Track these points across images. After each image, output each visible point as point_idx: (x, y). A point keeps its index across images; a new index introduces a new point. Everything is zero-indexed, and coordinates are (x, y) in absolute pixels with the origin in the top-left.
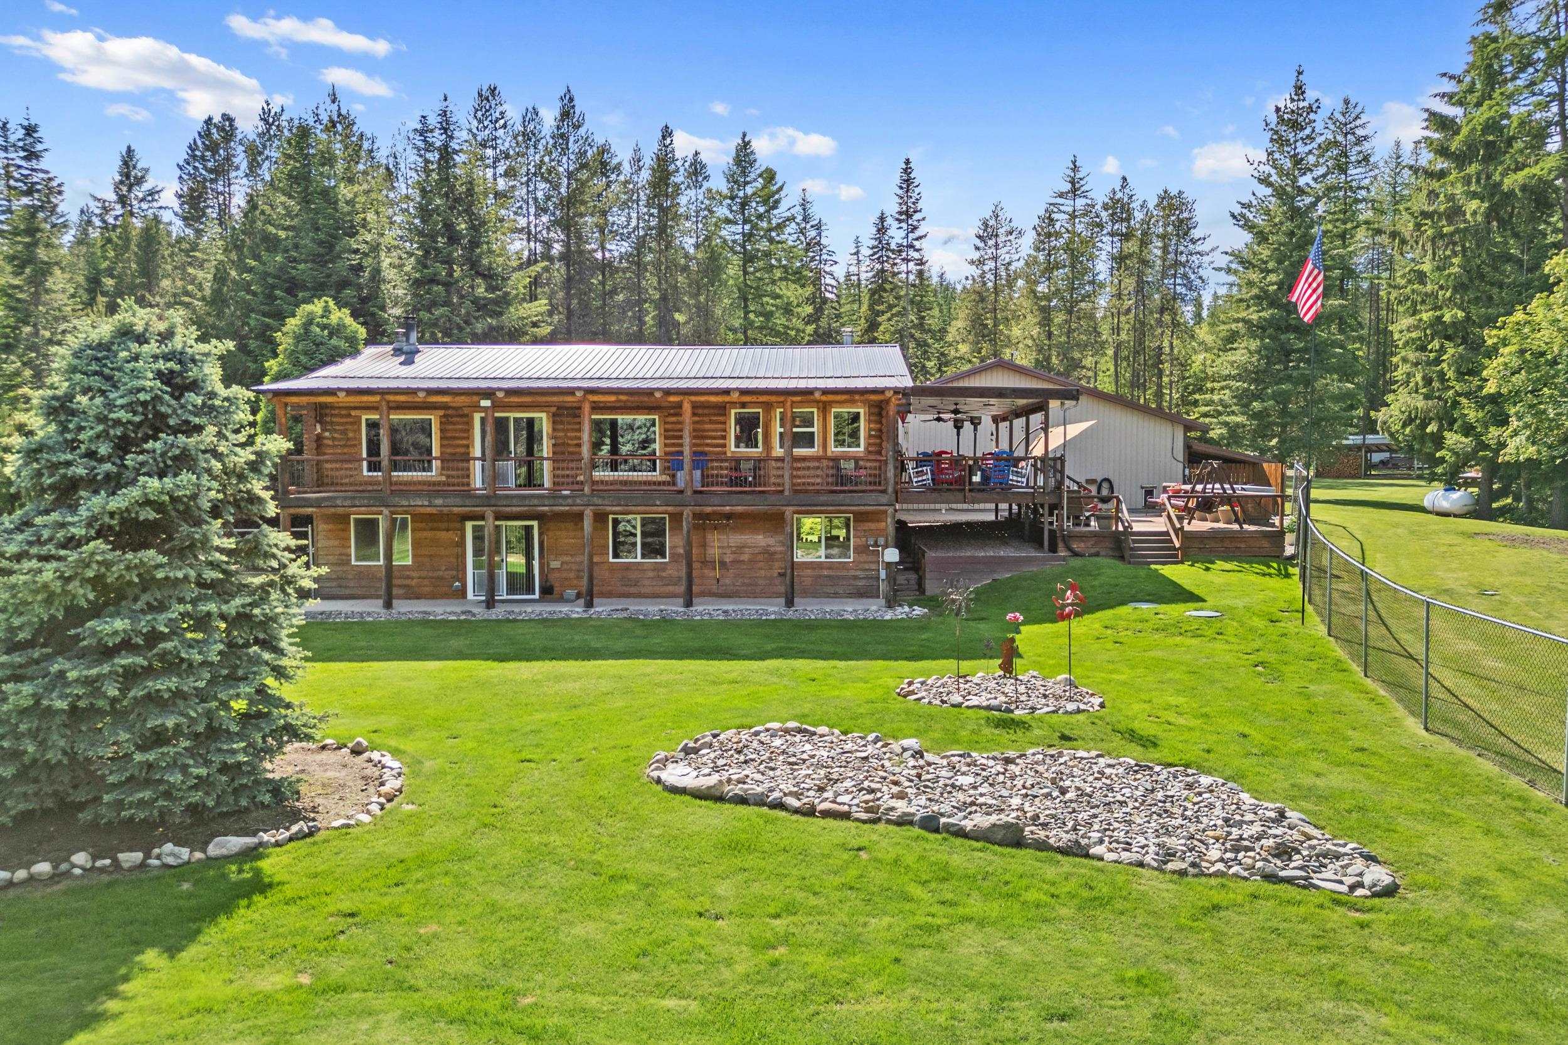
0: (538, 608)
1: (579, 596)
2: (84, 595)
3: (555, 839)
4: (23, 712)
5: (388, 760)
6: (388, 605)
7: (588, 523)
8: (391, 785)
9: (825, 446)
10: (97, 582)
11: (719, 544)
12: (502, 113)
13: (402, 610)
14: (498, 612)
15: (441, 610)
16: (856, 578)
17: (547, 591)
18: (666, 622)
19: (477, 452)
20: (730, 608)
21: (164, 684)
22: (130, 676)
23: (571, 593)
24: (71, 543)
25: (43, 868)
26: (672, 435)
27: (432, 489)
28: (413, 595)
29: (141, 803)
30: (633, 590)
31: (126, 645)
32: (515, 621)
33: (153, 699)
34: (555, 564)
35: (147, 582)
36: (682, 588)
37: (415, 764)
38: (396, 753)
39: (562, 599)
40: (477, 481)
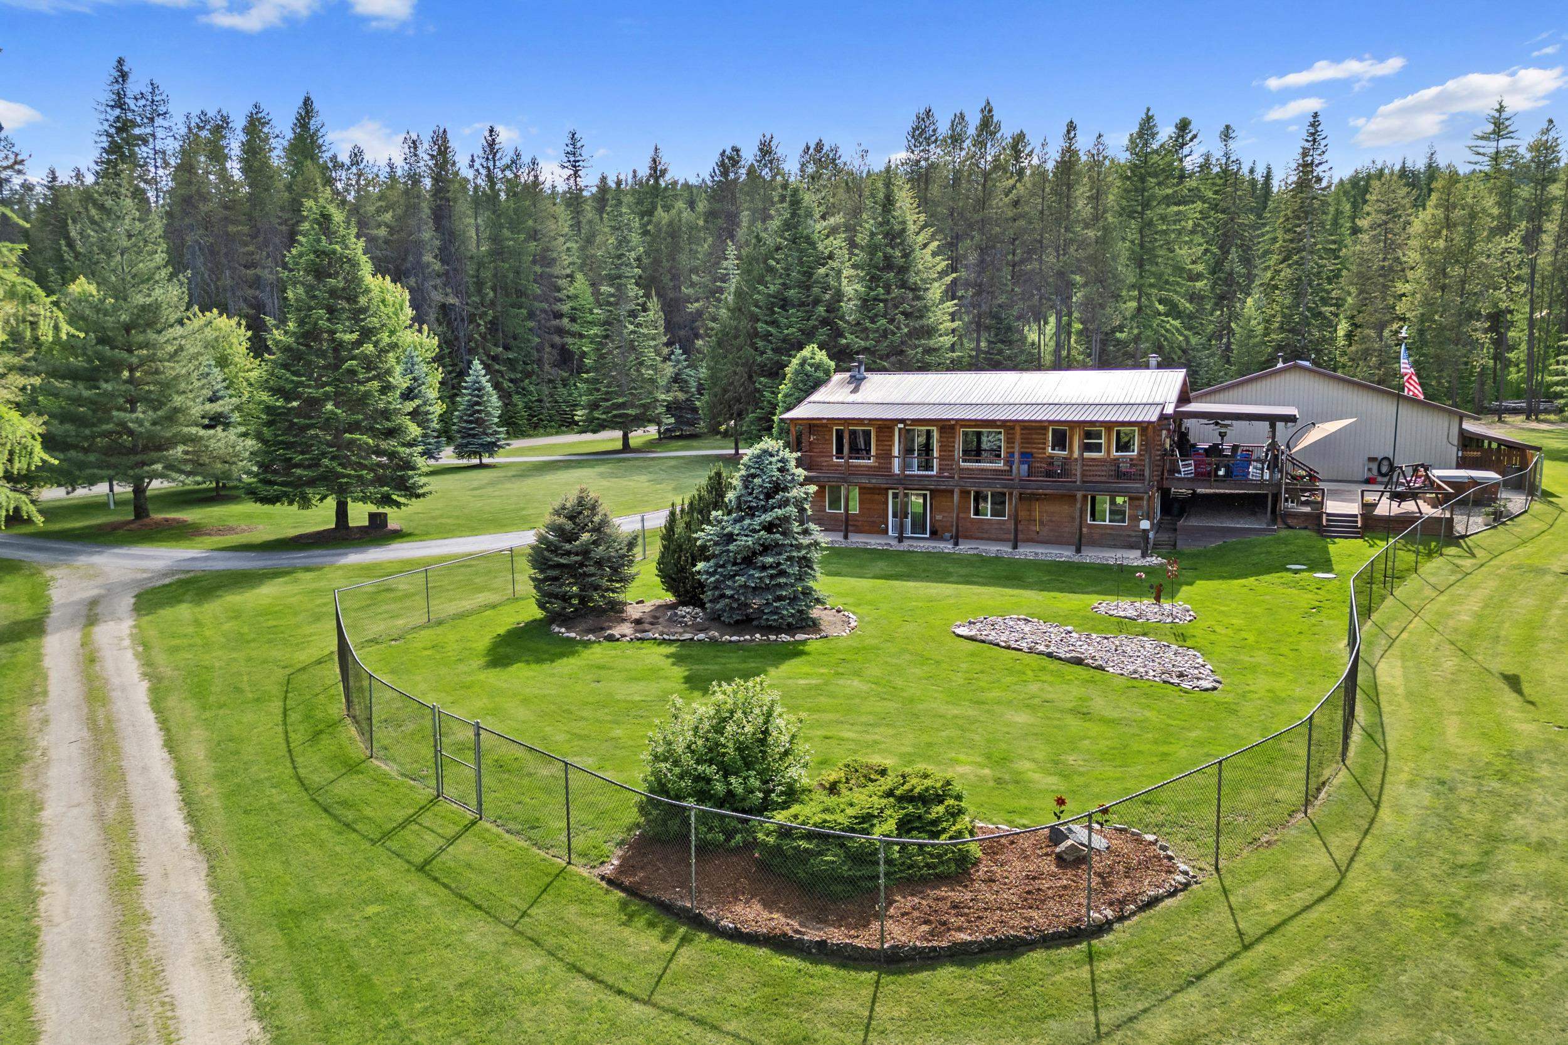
0: (927, 544)
1: (951, 537)
2: (758, 548)
3: (910, 647)
4: (740, 586)
5: (851, 615)
6: (846, 537)
7: (956, 497)
8: (853, 624)
9: (1109, 452)
10: (762, 545)
11: (1038, 511)
12: (934, 131)
13: (854, 540)
14: (905, 546)
15: (875, 542)
16: (1129, 536)
17: (934, 533)
18: (998, 559)
19: (896, 452)
20: (1040, 551)
21: (782, 580)
22: (772, 577)
23: (948, 535)
24: (755, 531)
25: (748, 637)
26: (1010, 441)
27: (870, 471)
28: (859, 531)
29: (774, 620)
30: (985, 536)
31: (771, 567)
32: (913, 552)
33: (779, 585)
34: (939, 517)
35: (777, 545)
36: (1012, 537)
37: (861, 619)
38: (854, 613)
39: (942, 539)
40: (896, 470)
